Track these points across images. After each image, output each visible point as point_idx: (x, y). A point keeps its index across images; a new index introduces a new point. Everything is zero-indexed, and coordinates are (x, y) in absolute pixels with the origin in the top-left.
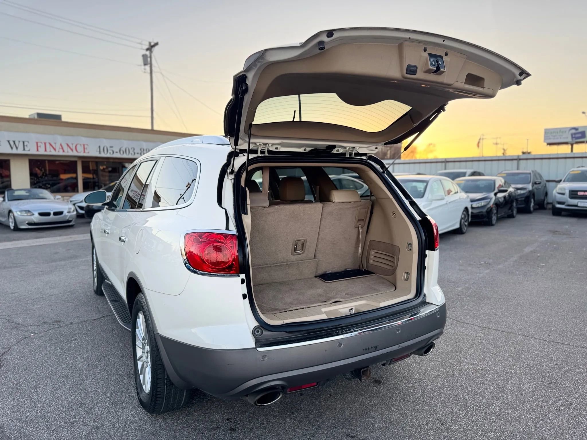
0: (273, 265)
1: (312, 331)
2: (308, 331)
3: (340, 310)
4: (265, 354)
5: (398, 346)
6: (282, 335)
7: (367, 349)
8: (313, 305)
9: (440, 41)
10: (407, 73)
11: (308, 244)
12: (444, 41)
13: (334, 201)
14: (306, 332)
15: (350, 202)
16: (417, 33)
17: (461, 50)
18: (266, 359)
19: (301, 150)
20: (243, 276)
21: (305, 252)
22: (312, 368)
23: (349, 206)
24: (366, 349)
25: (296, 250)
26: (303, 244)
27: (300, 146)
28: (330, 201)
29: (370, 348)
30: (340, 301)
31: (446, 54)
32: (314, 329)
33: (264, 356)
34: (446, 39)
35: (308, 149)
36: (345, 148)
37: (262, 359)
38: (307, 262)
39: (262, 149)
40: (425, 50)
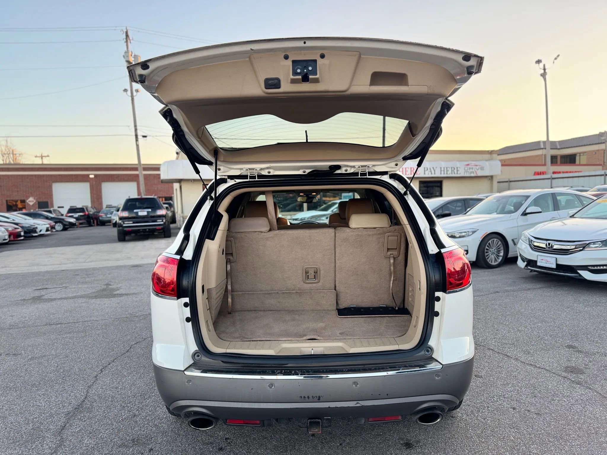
0: (280, 292)
1: (251, 365)
2: (246, 365)
3: (302, 349)
4: (191, 379)
5: (355, 402)
6: (218, 363)
7: (306, 396)
8: (283, 339)
9: (300, 44)
10: (266, 88)
11: (322, 272)
12: (305, 43)
13: (351, 226)
14: (243, 365)
15: (375, 228)
16: (255, 43)
17: (340, 47)
18: (191, 384)
19: (300, 172)
20: (187, 300)
21: (321, 281)
22: (236, 403)
23: (370, 232)
24: (304, 397)
25: (308, 278)
26: (316, 272)
27: (298, 168)
28: (347, 225)
29: (310, 397)
30: (317, 339)
31: (322, 56)
32: (252, 364)
33: (189, 381)
34: (306, 40)
35: (308, 171)
36: (354, 167)
37: (187, 382)
38: (323, 292)
39: (250, 174)
40: (286, 57)
